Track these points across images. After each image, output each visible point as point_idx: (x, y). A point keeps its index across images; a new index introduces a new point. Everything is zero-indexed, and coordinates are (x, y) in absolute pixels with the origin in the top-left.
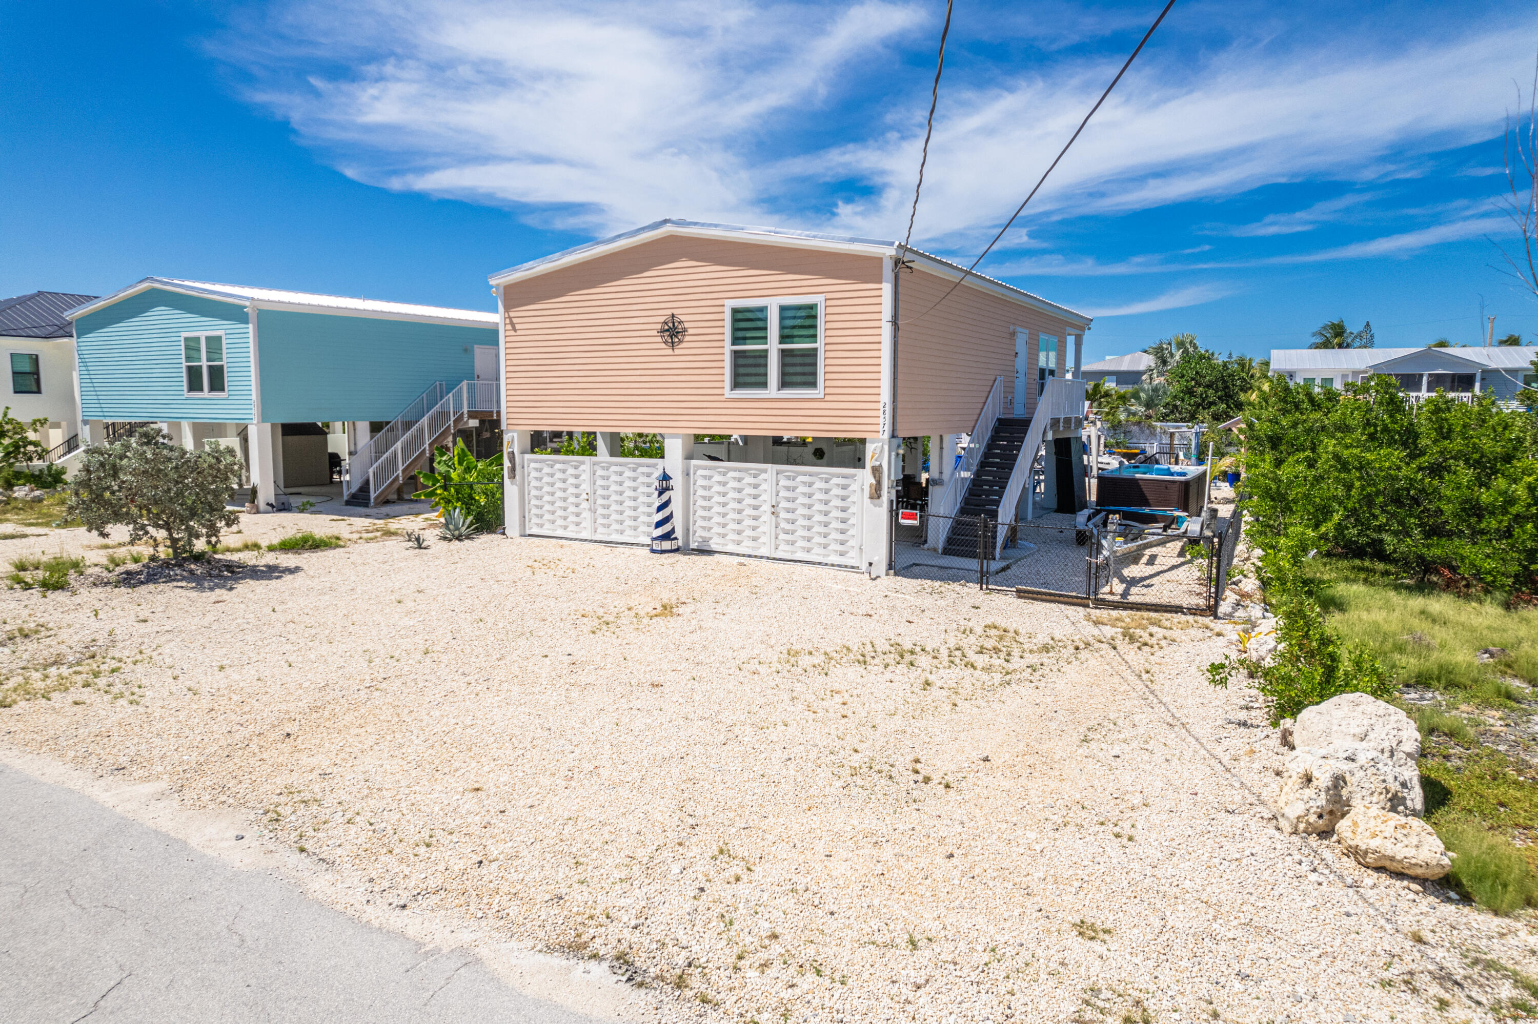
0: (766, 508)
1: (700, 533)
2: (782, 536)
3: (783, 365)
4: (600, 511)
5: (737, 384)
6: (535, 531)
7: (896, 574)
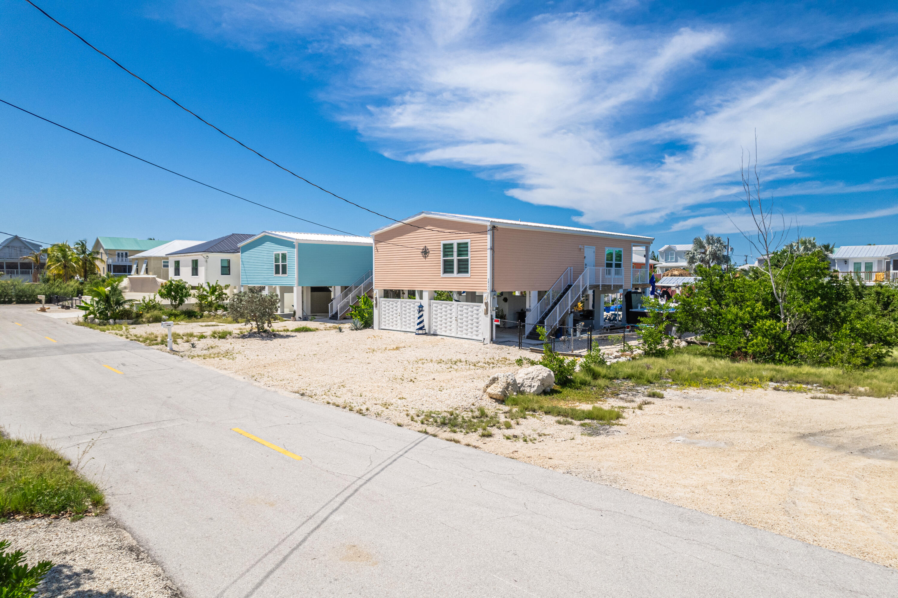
0: (454, 318)
1: (434, 328)
2: (459, 329)
3: (459, 265)
4: (404, 320)
5: (445, 272)
6: (383, 327)
7: (494, 343)
